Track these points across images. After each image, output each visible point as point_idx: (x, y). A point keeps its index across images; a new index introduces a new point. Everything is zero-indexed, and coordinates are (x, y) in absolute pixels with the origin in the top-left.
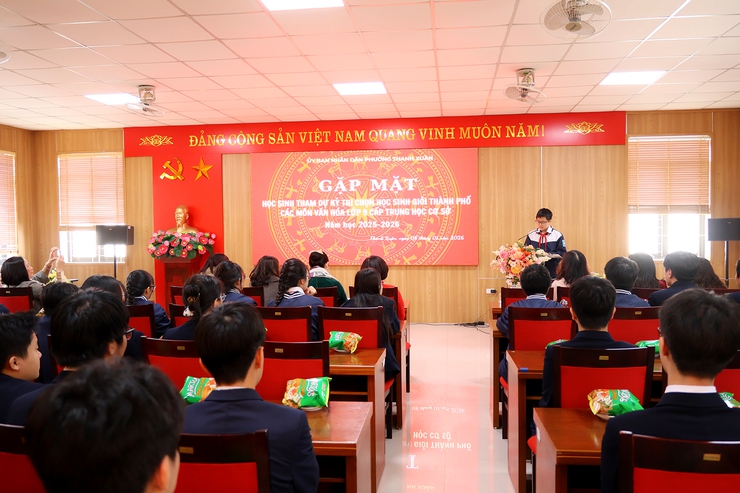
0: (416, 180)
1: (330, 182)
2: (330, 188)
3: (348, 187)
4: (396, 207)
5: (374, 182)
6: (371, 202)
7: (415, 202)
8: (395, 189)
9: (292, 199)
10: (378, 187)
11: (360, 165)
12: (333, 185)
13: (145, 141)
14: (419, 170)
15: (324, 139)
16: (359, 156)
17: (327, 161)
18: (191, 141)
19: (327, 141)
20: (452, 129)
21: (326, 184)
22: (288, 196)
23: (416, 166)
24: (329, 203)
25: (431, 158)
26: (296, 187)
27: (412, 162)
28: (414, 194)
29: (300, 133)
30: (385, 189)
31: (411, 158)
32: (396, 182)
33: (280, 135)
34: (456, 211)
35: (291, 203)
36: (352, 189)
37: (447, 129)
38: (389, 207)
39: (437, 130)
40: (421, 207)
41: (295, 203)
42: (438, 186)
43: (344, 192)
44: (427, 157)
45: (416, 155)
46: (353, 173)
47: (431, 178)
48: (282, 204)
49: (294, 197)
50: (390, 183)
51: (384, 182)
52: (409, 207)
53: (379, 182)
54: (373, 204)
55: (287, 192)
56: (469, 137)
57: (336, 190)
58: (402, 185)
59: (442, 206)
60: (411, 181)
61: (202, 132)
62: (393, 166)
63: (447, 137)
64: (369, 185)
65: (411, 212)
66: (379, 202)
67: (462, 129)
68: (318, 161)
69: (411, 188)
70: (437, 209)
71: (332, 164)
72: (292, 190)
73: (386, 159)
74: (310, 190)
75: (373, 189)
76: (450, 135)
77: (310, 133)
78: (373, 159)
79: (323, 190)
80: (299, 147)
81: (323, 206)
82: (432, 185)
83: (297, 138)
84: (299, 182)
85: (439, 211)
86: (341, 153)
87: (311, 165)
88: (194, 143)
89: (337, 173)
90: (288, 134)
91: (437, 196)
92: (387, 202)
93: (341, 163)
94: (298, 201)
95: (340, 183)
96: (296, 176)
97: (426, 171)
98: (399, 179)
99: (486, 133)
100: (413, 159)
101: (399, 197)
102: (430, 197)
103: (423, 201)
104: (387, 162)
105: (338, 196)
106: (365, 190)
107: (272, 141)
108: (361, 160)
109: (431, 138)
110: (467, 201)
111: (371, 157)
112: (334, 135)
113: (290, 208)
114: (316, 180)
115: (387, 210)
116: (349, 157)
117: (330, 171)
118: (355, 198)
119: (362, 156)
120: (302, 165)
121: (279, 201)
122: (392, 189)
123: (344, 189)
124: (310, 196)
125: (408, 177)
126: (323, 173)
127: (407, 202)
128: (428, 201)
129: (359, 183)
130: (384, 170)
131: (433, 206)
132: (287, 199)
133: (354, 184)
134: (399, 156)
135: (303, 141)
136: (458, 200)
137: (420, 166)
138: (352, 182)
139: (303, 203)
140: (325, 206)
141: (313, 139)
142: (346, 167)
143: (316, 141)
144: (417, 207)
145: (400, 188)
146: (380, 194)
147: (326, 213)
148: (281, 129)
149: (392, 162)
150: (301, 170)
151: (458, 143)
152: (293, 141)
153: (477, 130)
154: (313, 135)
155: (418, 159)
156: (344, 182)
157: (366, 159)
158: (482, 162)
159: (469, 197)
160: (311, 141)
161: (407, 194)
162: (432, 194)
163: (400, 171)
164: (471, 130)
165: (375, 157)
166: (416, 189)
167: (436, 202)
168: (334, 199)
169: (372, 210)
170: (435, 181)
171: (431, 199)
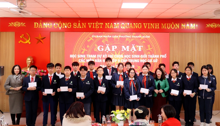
0: (142, 46)
1: (103, 46)
2: (103, 50)
3: (111, 49)
4: (133, 59)
5: (123, 47)
6: (122, 56)
7: (142, 56)
8: (133, 50)
9: (84, 54)
10: (125, 49)
11: (117, 39)
12: (104, 48)
13: (11, 24)
14: (144, 42)
15: (100, 26)
16: (116, 35)
17: (102, 37)
18: (35, 25)
19: (101, 27)
20: (158, 24)
21: (101, 48)
22: (83, 53)
23: (142, 40)
24: (102, 56)
25: (149, 37)
26: (86, 48)
27: (140, 38)
28: (141, 53)
29: (89, 24)
30: (128, 50)
31: (140, 36)
32: (133, 47)
33: (79, 24)
34: (160, 61)
35: (84, 56)
36: (113, 50)
37: (156, 24)
38: (130, 59)
39: (151, 24)
40: (144, 59)
41: (86, 56)
42: (152, 50)
43: (109, 51)
44: (147, 36)
45: (142, 35)
46: (113, 43)
47: (149, 46)
48: (79, 56)
49: (86, 53)
50: (131, 48)
51: (128, 47)
52: (139, 58)
53: (126, 47)
54: (123, 57)
55: (82, 51)
56: (165, 28)
57: (105, 50)
58: (136, 48)
59: (154, 59)
60: (140, 47)
61: (41, 21)
62: (132, 40)
63: (156, 28)
64: (121, 48)
65: (140, 61)
66: (125, 56)
67: (162, 24)
68: (97, 36)
69: (140, 50)
70: (151, 60)
71: (104, 38)
72: (84, 50)
73: (129, 37)
74: (93, 50)
75: (123, 50)
76: (157, 27)
77: (94, 23)
78: (123, 37)
79: (99, 50)
80: (88, 30)
81: (99, 58)
82: (150, 49)
83: (87, 25)
84: (88, 46)
85: (153, 61)
86: (108, 33)
87: (94, 38)
88: (36, 26)
89: (106, 42)
90: (83, 24)
91: (151, 54)
92: (129, 56)
93: (108, 38)
94: (87, 55)
95: (108, 47)
96: (86, 43)
97: (147, 43)
98: (134, 46)
99: (173, 26)
100: (141, 37)
101: (134, 54)
102: (149, 54)
103: (145, 56)
104: (129, 38)
105: (107, 53)
106: (119, 50)
107: (75, 27)
108: (118, 37)
109: (149, 28)
110: (165, 56)
111: (122, 35)
112: (104, 25)
113: (83, 58)
114: (96, 45)
115: (129, 60)
116: (112, 35)
117: (103, 41)
118: (114, 54)
119: (118, 35)
120: (90, 38)
121: (78, 55)
122: (131, 50)
123: (109, 50)
124: (93, 53)
125: (139, 45)
126: (100, 43)
127: (139, 56)
128: (148, 56)
129: (116, 47)
130: (128, 42)
131: (150, 59)
132: (82, 54)
133: (114, 48)
134: (135, 35)
135: (90, 27)
136: (161, 56)
137: (144, 40)
138: (113, 47)
139: (90, 56)
140: (100, 57)
141: (95, 27)
142: (111, 40)
143: (96, 27)
144: (143, 59)
145: (135, 50)
146: (126, 53)
147: (101, 61)
148: (79, 21)
149: (131, 38)
150: (89, 41)
151: (160, 30)
152: (85, 27)
153: (169, 25)
154: (95, 25)
155: (143, 37)
156: (109, 47)
157: (120, 36)
158: (171, 39)
159: (165, 55)
160: (94, 27)
161: (138, 53)
162: (149, 53)
163: (135, 42)
164: (166, 25)
165: (124, 35)
166: (142, 51)
167: (151, 56)
168: (104, 54)
169: (122, 60)
170: (151, 47)
171: (149, 55)
